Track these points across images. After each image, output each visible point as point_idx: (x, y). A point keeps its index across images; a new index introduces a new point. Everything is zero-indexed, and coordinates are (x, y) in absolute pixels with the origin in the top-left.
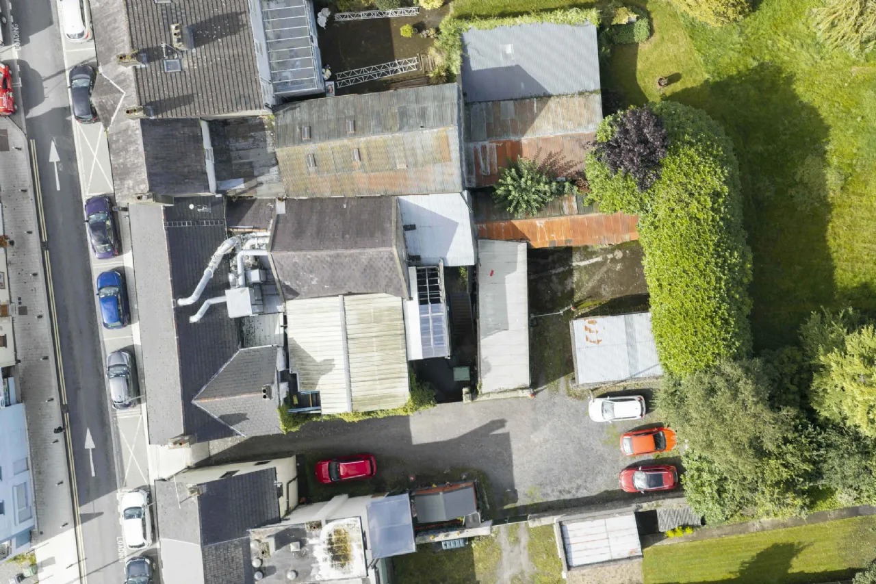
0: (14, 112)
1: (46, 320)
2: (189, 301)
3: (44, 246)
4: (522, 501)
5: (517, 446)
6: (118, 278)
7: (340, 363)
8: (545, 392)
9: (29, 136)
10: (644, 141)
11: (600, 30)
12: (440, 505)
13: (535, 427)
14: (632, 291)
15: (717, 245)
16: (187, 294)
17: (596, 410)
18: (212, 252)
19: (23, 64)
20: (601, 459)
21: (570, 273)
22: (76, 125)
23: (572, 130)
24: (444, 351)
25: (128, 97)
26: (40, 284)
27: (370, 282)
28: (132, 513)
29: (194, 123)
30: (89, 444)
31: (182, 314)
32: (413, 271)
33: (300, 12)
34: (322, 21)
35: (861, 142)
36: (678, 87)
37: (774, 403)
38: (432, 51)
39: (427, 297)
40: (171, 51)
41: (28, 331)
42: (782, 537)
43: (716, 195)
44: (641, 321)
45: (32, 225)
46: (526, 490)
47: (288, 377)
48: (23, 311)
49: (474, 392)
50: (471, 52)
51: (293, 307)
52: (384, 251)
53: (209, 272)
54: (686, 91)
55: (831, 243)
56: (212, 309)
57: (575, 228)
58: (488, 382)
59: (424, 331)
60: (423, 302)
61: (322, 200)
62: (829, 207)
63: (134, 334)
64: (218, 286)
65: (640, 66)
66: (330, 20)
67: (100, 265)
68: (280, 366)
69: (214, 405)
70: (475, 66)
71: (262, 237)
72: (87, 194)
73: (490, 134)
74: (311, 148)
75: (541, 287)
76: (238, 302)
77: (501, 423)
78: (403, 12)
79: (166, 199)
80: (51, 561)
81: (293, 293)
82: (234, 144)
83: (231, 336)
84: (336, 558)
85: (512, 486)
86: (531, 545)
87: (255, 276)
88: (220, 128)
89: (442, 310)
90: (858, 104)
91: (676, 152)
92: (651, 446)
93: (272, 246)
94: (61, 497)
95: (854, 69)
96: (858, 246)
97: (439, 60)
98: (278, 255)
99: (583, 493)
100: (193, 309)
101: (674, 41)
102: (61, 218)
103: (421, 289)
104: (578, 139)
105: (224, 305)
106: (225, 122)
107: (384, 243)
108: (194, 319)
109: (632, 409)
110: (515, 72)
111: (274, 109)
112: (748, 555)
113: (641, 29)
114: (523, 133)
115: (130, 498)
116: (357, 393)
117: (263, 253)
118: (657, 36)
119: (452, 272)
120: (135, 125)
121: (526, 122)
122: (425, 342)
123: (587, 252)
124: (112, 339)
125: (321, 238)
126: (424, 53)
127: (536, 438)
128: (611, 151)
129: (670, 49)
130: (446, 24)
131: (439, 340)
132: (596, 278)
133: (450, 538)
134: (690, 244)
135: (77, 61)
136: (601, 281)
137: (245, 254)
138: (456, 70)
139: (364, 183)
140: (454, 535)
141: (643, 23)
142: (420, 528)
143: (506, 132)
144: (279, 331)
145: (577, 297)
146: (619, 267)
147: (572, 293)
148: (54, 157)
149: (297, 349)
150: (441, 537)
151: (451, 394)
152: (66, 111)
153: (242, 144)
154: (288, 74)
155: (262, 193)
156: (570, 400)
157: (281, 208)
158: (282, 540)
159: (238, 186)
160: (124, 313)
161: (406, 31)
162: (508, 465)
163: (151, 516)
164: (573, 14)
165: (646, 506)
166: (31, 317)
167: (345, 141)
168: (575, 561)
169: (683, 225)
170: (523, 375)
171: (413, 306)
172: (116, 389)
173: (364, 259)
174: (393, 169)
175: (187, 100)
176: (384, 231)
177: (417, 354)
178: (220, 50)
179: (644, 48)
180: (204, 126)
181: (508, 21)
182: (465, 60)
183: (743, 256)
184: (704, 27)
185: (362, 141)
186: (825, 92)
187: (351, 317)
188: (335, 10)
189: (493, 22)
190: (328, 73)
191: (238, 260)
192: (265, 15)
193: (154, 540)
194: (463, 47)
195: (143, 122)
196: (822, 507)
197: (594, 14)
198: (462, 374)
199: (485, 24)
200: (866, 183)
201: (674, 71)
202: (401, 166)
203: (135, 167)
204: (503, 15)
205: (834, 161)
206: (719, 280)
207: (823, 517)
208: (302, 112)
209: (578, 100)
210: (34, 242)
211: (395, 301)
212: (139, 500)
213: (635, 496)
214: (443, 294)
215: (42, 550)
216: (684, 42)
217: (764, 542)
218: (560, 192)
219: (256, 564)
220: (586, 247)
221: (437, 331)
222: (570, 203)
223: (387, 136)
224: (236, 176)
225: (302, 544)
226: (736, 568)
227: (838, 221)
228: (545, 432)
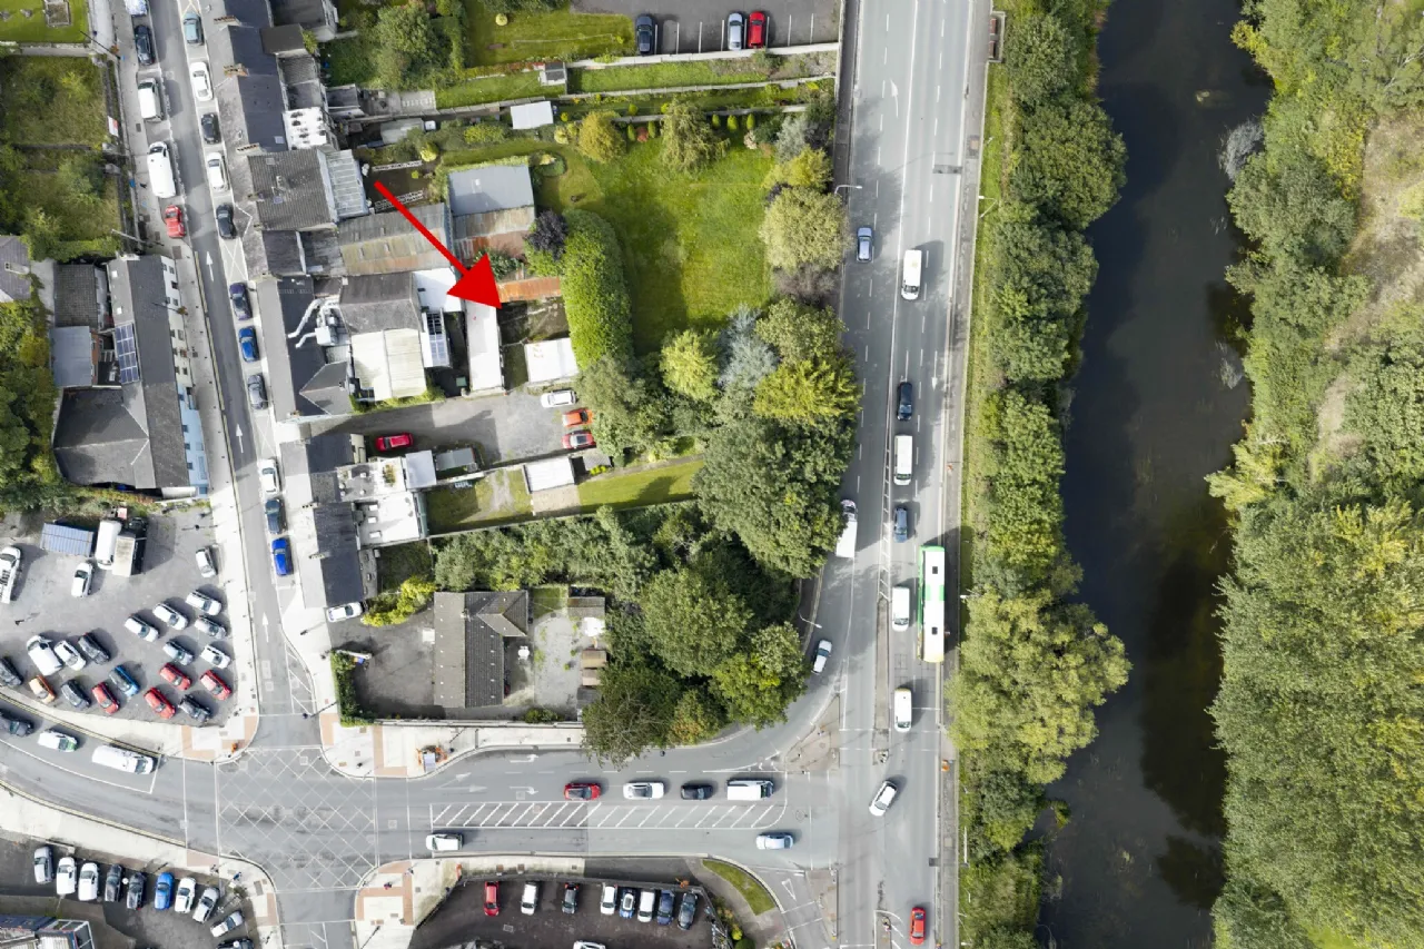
0: (184, 235)
1: (209, 361)
2: (293, 335)
3: (206, 315)
4: (504, 459)
5: (499, 426)
6: (251, 332)
7: (384, 370)
8: (514, 392)
9: (194, 250)
10: (552, 231)
11: (532, 169)
12: (452, 459)
13: (510, 413)
14: (562, 329)
15: (600, 289)
16: (294, 330)
17: (546, 401)
18: (306, 307)
19: (188, 206)
20: (551, 431)
21: (526, 319)
22: (221, 241)
23: (517, 228)
24: (445, 362)
25: (253, 219)
26: (204, 338)
27: (399, 321)
28: (266, 471)
29: (292, 233)
30: (239, 433)
31: (291, 343)
32: (424, 316)
33: (351, 167)
34: (365, 172)
35: (698, 230)
36: (584, 201)
37: (633, 377)
38: (431, 186)
39: (434, 329)
40: (278, 192)
41: (198, 366)
42: (664, 473)
43: (598, 261)
44: (566, 342)
45: (199, 303)
46: (506, 452)
47: (355, 381)
48: (195, 355)
49: (468, 389)
50: (455, 186)
51: (356, 339)
52: (405, 301)
53: (305, 318)
54: (589, 203)
55: (685, 293)
56: (308, 339)
57: (523, 287)
58: (476, 384)
59: (433, 350)
60: (432, 333)
61: (368, 276)
62: (682, 271)
63: (263, 366)
64: (311, 326)
65: (561, 189)
66: (370, 170)
67: (239, 325)
68: (350, 375)
69: (311, 395)
70: (459, 193)
71: (336, 298)
72: (230, 283)
73: (468, 234)
74: (360, 244)
75: (509, 328)
76: (323, 336)
77: (489, 412)
78: (413, 164)
79: (279, 277)
80: (220, 505)
81: (356, 331)
82: (317, 245)
83: (320, 357)
84: (387, 481)
85: (497, 450)
86: (511, 486)
87: (332, 321)
88: (306, 236)
89: (443, 339)
90: (695, 206)
91: (572, 237)
92: (578, 420)
93: (341, 301)
94: (224, 466)
95: (692, 185)
96: (701, 293)
97: (436, 191)
98: (345, 306)
99: (541, 453)
100: (297, 340)
101: (581, 173)
102: (215, 297)
103: (430, 326)
104: (520, 233)
105: (314, 338)
106: (310, 233)
107: (405, 297)
108: (298, 345)
109: (566, 397)
110: (480, 196)
111: (338, 224)
112: (644, 485)
113: (559, 168)
114: (488, 231)
115: (264, 463)
116: (394, 387)
117: (337, 307)
118: (569, 171)
119: (448, 316)
120: (259, 234)
121: (490, 225)
122: (434, 356)
123: (535, 305)
124: (249, 369)
125: (368, 296)
126: (426, 187)
127: (510, 420)
128: (535, 239)
129: (579, 178)
130: (438, 170)
131: (442, 355)
132: (543, 321)
133: (458, 481)
134: (584, 291)
135: (221, 203)
136: (546, 324)
137: (325, 309)
138: (446, 196)
139: (392, 264)
140: (462, 478)
141: (561, 163)
142: (440, 475)
143: (477, 231)
144: (348, 355)
145: (531, 333)
146: (556, 314)
147: (528, 331)
148: (209, 261)
149: (359, 364)
150: (454, 480)
151: (452, 392)
152: (214, 233)
153: (320, 245)
154: (345, 204)
155: (334, 273)
156: (531, 397)
157: (345, 282)
158: (356, 473)
159: (319, 269)
160: (254, 352)
161: (415, 175)
162: (494, 438)
163: (278, 473)
164: (513, 160)
165: (576, 455)
166: (200, 358)
167: (379, 240)
168: (533, 489)
169: (579, 279)
170: (499, 379)
171: (426, 335)
172: (254, 398)
173: (394, 307)
174: (409, 254)
175: (288, 219)
176: (404, 289)
177: (429, 364)
178: (304, 192)
179: (563, 178)
180: (298, 234)
181: (476, 166)
182: (451, 190)
183: (619, 297)
184: (598, 163)
185: (390, 239)
186: (675, 200)
187: (389, 341)
188: (372, 164)
189: (466, 166)
190: (370, 203)
191: (321, 313)
192: (330, 170)
193: (281, 489)
194: (449, 182)
195: (264, 232)
196: (687, 453)
197: (526, 158)
198: (461, 382)
199: (462, 168)
200: (702, 255)
201: (581, 191)
202: (413, 253)
203: (260, 258)
204: (473, 162)
205: (683, 242)
206: (602, 310)
207: (688, 459)
208: (354, 225)
209: (520, 212)
210: (200, 313)
211: (414, 333)
212: (270, 464)
213: (572, 450)
214: (443, 328)
215: (214, 499)
216: (587, 173)
217: (652, 477)
218: (513, 267)
219: (341, 487)
220: (535, 301)
221: (441, 350)
222: (520, 274)
223: (404, 235)
224: (317, 264)
225: (368, 474)
226: (636, 493)
227: (687, 279)
228: (516, 417)
